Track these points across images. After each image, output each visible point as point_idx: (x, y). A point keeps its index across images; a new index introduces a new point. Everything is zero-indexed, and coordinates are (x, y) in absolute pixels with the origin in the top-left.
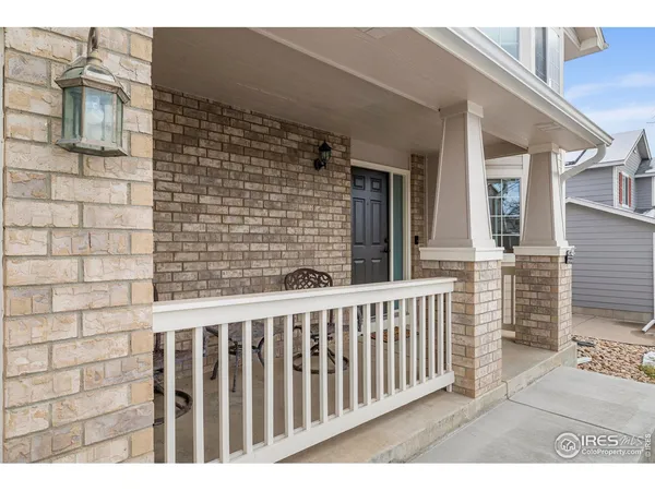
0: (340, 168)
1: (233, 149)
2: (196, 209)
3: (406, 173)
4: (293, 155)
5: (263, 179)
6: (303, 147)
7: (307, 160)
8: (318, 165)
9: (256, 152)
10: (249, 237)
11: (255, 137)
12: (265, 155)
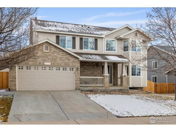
0: (100, 66)
1: (87, 65)
2: (84, 71)
3: (112, 65)
4: (94, 65)
5: (91, 68)
6: (95, 64)
7: (96, 66)
8: (97, 66)
9: (90, 66)
10: (89, 74)
11: (90, 64)
12: (91, 66)
